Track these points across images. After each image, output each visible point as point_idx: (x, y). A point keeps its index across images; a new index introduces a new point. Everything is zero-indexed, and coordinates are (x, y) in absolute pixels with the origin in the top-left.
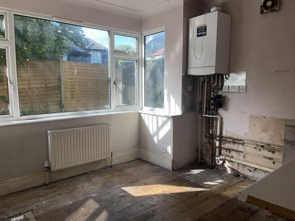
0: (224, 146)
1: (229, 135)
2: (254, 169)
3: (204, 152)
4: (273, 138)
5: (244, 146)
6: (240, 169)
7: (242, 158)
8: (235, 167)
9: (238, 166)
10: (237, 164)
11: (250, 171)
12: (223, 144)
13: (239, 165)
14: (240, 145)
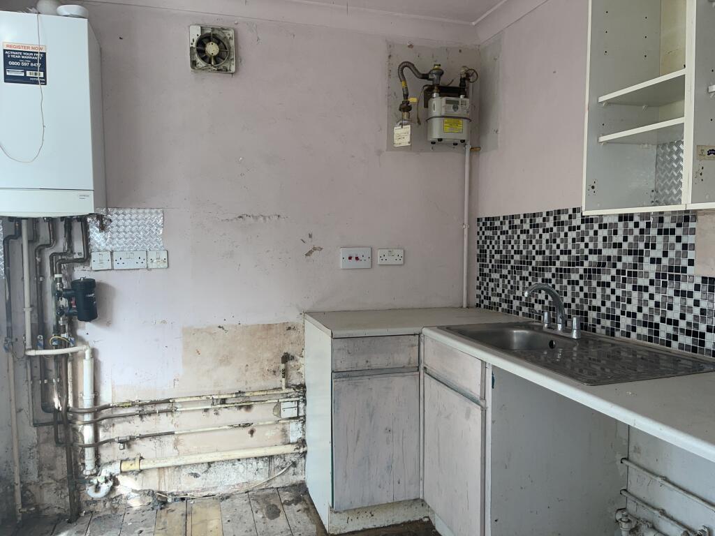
0: (107, 434)
1: (122, 398)
2: (205, 467)
3: (34, 477)
4: (245, 375)
5: (173, 416)
6: (167, 482)
7: (169, 448)
8: (152, 483)
9: (160, 478)
10: (155, 473)
11: (196, 475)
12: (106, 430)
13: (164, 472)
14: (163, 416)
